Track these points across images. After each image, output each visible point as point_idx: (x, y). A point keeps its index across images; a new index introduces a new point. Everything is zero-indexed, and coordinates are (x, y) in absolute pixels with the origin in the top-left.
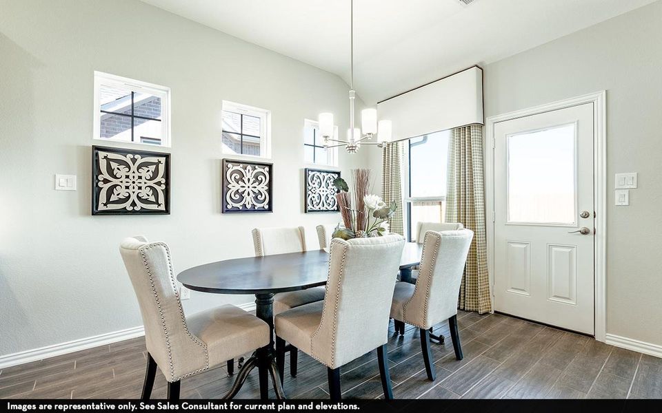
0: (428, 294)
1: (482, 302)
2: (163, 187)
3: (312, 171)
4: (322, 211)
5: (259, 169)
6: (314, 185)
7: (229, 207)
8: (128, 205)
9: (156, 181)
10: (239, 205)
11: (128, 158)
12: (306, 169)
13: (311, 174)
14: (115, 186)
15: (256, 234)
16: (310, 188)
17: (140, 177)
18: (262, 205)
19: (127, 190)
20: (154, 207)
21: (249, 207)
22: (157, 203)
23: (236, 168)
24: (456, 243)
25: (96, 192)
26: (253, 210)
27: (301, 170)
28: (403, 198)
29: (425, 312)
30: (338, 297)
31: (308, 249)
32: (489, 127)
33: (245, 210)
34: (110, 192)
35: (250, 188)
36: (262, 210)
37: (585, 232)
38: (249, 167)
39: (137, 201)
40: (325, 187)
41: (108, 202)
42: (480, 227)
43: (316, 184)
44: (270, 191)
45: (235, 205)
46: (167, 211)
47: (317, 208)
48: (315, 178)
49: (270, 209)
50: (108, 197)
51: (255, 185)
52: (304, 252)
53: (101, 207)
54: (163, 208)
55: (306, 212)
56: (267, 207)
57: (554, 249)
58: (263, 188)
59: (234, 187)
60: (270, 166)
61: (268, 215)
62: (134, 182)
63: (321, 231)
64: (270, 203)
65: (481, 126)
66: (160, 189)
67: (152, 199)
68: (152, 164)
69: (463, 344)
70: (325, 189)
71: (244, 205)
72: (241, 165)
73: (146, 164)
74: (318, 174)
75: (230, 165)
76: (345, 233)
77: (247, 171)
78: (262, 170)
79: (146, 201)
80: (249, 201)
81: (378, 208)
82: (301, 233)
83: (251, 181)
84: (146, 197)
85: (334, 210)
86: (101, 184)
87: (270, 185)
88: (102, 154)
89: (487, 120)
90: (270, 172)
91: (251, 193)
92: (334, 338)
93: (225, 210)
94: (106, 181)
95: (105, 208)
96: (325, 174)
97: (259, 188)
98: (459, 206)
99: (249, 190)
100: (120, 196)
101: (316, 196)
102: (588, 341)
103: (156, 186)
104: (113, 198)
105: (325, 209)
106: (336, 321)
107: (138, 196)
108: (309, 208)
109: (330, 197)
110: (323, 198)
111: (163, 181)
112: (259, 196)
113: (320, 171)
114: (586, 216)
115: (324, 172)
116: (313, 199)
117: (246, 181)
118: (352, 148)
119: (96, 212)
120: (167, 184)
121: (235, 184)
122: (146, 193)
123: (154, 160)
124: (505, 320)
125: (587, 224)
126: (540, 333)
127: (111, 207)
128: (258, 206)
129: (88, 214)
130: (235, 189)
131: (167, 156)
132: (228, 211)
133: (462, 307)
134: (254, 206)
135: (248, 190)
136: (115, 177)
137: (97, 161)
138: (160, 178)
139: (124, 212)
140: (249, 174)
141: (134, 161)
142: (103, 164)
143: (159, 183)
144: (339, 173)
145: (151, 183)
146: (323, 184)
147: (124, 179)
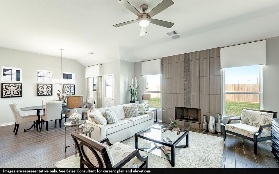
8: (10, 95)
10: (42, 94)
11: (11, 85)
13: (65, 86)
14: (7, 91)
17: (14, 89)
20: (18, 95)
22: (18, 94)
23: (41, 85)
25: (2, 93)
26: (46, 95)
27: (62, 85)
33: (44, 95)
36: (50, 95)
37: (113, 99)
38: (45, 85)
39: (13, 94)
41: (5, 95)
43: (67, 88)
44: (52, 90)
46: (21, 96)
49: (52, 95)
56: (51, 94)
58: (50, 90)
59: (40, 90)
60: (52, 84)
62: (12, 90)
65: (102, 77)
66: (19, 92)
70: (70, 89)
72: (43, 85)
73: (15, 86)
74: (67, 85)
75: (39, 85)
78: (49, 86)
79: (15, 94)
80: (45, 93)
85: (73, 94)
86: (3, 91)
87: (52, 89)
88: (4, 85)
90: (52, 86)
91: (46, 91)
93: (38, 95)
94: (5, 90)
96: (70, 85)
97: (48, 90)
100: (9, 93)
101: (67, 91)
103: (18, 91)
104: (7, 94)
109: (72, 91)
110: (69, 91)
111: (20, 89)
112: (48, 92)
113: (68, 85)
114: (113, 96)
119: (2, 97)
120: (21, 90)
122: (15, 92)
123: (18, 85)
131: (21, 84)
132: (39, 96)
134: (47, 94)
136: (7, 89)
137: (2, 86)
139: (9, 97)
140: (45, 87)
142: (4, 87)
143: (19, 90)
144: (74, 85)
145: (17, 90)
146: (69, 88)
147: (9, 90)
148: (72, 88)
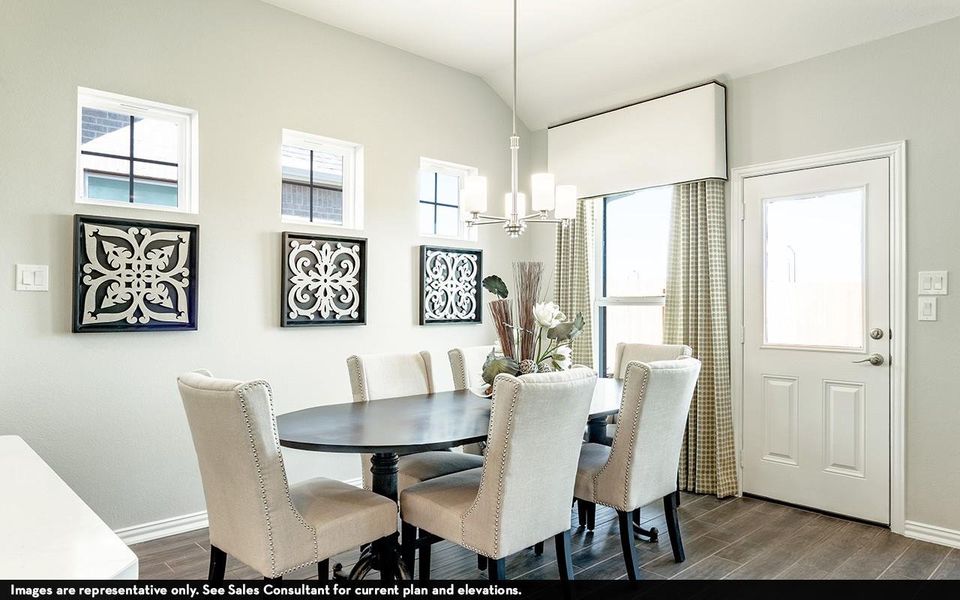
0: (631, 458)
1: (722, 478)
2: (186, 282)
3: (433, 250)
4: (450, 321)
5: (343, 249)
6: (435, 275)
7: (293, 316)
8: (128, 315)
9: (174, 272)
10: (310, 313)
11: (130, 235)
12: (422, 248)
13: (431, 255)
14: (109, 283)
15: (355, 366)
16: (429, 281)
17: (149, 267)
18: (347, 312)
19: (128, 290)
20: (171, 317)
21: (326, 315)
22: (176, 310)
23: (304, 247)
24: (672, 379)
25: (80, 291)
26: (333, 321)
27: (414, 248)
28: (592, 299)
29: (627, 485)
30: (504, 457)
31: (438, 389)
32: (735, 185)
33: (319, 321)
34: (102, 292)
35: (328, 282)
36: (348, 321)
37: (877, 362)
38: (327, 246)
39: (144, 308)
40: (455, 280)
41: (99, 310)
42: (719, 352)
43: (440, 273)
44: (361, 288)
45: (303, 312)
46: (192, 325)
47: (441, 316)
48: (438, 264)
49: (361, 320)
50: (99, 301)
51: (336, 276)
52: (430, 395)
53: (88, 319)
54: (184, 319)
55: (421, 323)
56: (355, 315)
57: (834, 388)
58: (349, 281)
59: (301, 280)
60: (362, 243)
61: (358, 329)
62: (139, 276)
63: (457, 360)
64: (361, 309)
65: (723, 182)
66: (181, 286)
67: (168, 303)
68: (168, 243)
69: (685, 541)
70: (455, 282)
71: (318, 313)
72: (314, 243)
73: (159, 245)
74: (443, 255)
75: (295, 243)
76: (505, 364)
77: (323, 252)
78: (348, 251)
79: (159, 308)
80: (326, 304)
81: (555, 324)
82: (425, 363)
83: (330, 270)
84: (157, 301)
85: (470, 320)
86: (87, 280)
87: (361, 276)
88: (90, 229)
89: (734, 173)
90: (362, 254)
91: (329, 291)
92: (498, 515)
93: (286, 321)
94: (95, 274)
95: (93, 321)
96: (455, 255)
97: (343, 281)
98: (686, 315)
99: (327, 285)
100: (118, 300)
101: (439, 294)
102: (880, 534)
103: (174, 282)
104: (107, 303)
105: (454, 317)
106: (501, 491)
107: (145, 299)
108: (427, 316)
109: (464, 296)
110: (452, 299)
111: (186, 273)
112: (343, 297)
113: (446, 251)
114: (878, 336)
115: (453, 251)
116: (434, 300)
117: (321, 269)
118: (514, 229)
119: (79, 328)
120: (193, 277)
121: (302, 275)
122: (157, 293)
123: (172, 236)
124: (759, 507)
125: (879, 348)
126: (810, 524)
127: (103, 318)
128: (342, 313)
129: (66, 331)
130: (302, 285)
131: (194, 231)
132: (291, 323)
133: (690, 488)
134: (334, 314)
135: (324, 286)
136: (110, 267)
137: (83, 240)
138: (181, 268)
139: (123, 327)
140: (327, 258)
141: (140, 238)
142: (91, 245)
143: (179, 277)
144: (479, 254)
145: (166, 277)
146: (452, 273)
147: (123, 270)
148: (464, 277)
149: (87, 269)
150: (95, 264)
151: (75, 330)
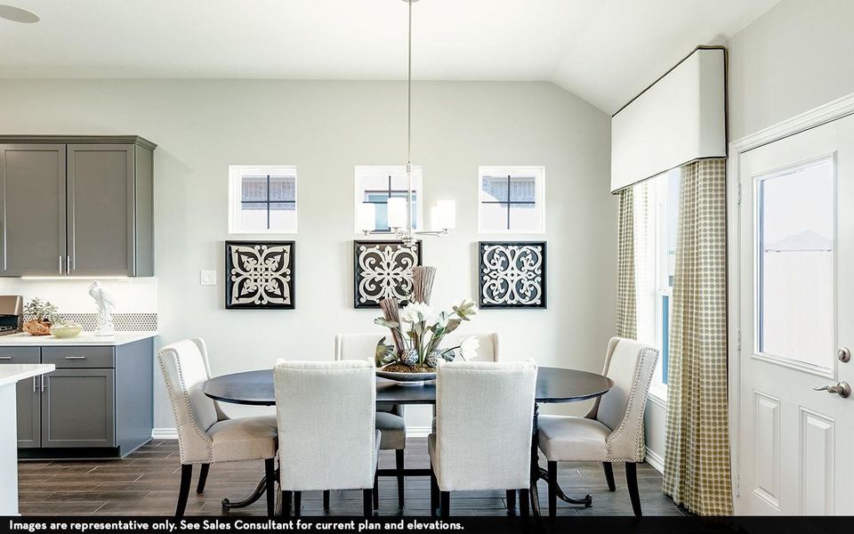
2: (289, 278)
3: (490, 244)
4: (512, 306)
5: (403, 250)
6: (493, 267)
7: (364, 301)
8: (256, 299)
9: (281, 272)
10: (375, 298)
11: (255, 250)
12: (480, 243)
13: (489, 249)
14: (245, 279)
17: (267, 269)
19: (256, 284)
20: (280, 301)
22: (283, 296)
23: (370, 250)
25: (229, 285)
34: (241, 286)
35: (391, 275)
38: (388, 248)
39: (264, 295)
40: (516, 269)
41: (240, 296)
43: (499, 264)
45: (370, 298)
46: (292, 305)
47: (502, 302)
48: (496, 256)
50: (240, 291)
51: (397, 270)
53: (234, 302)
54: (288, 302)
55: (482, 308)
58: (409, 274)
59: (369, 274)
60: (419, 244)
62: (261, 275)
66: (285, 281)
67: (278, 292)
68: (277, 254)
70: (516, 271)
72: (378, 246)
74: (502, 248)
75: (363, 247)
77: (386, 253)
78: (407, 250)
79: (273, 295)
80: (389, 292)
83: (392, 266)
84: (272, 290)
85: (534, 305)
86: (234, 278)
88: (234, 248)
90: (419, 252)
91: (392, 282)
93: (358, 304)
94: (238, 275)
95: (237, 302)
96: (515, 248)
97: (403, 274)
99: (390, 278)
100: (250, 290)
101: (498, 283)
103: (281, 278)
104: (244, 292)
105: (516, 303)
107: (265, 289)
108: (486, 302)
109: (527, 283)
110: (512, 286)
111: (289, 272)
112: (404, 286)
113: (505, 244)
115: (513, 244)
116: (492, 288)
117: (385, 266)
119: (229, 306)
120: (292, 275)
121: (370, 271)
122: (272, 285)
123: (280, 249)
127: (242, 301)
129: (223, 308)
130: (370, 278)
131: (292, 244)
132: (362, 306)
135: (387, 278)
136: (245, 270)
137: (231, 255)
138: (285, 269)
139: (252, 306)
140: (389, 257)
141: (261, 252)
142: (235, 258)
143: (284, 275)
145: (277, 275)
146: (513, 263)
147: (252, 272)
148: (527, 266)
149: (233, 272)
150: (237, 269)
151: (227, 307)
